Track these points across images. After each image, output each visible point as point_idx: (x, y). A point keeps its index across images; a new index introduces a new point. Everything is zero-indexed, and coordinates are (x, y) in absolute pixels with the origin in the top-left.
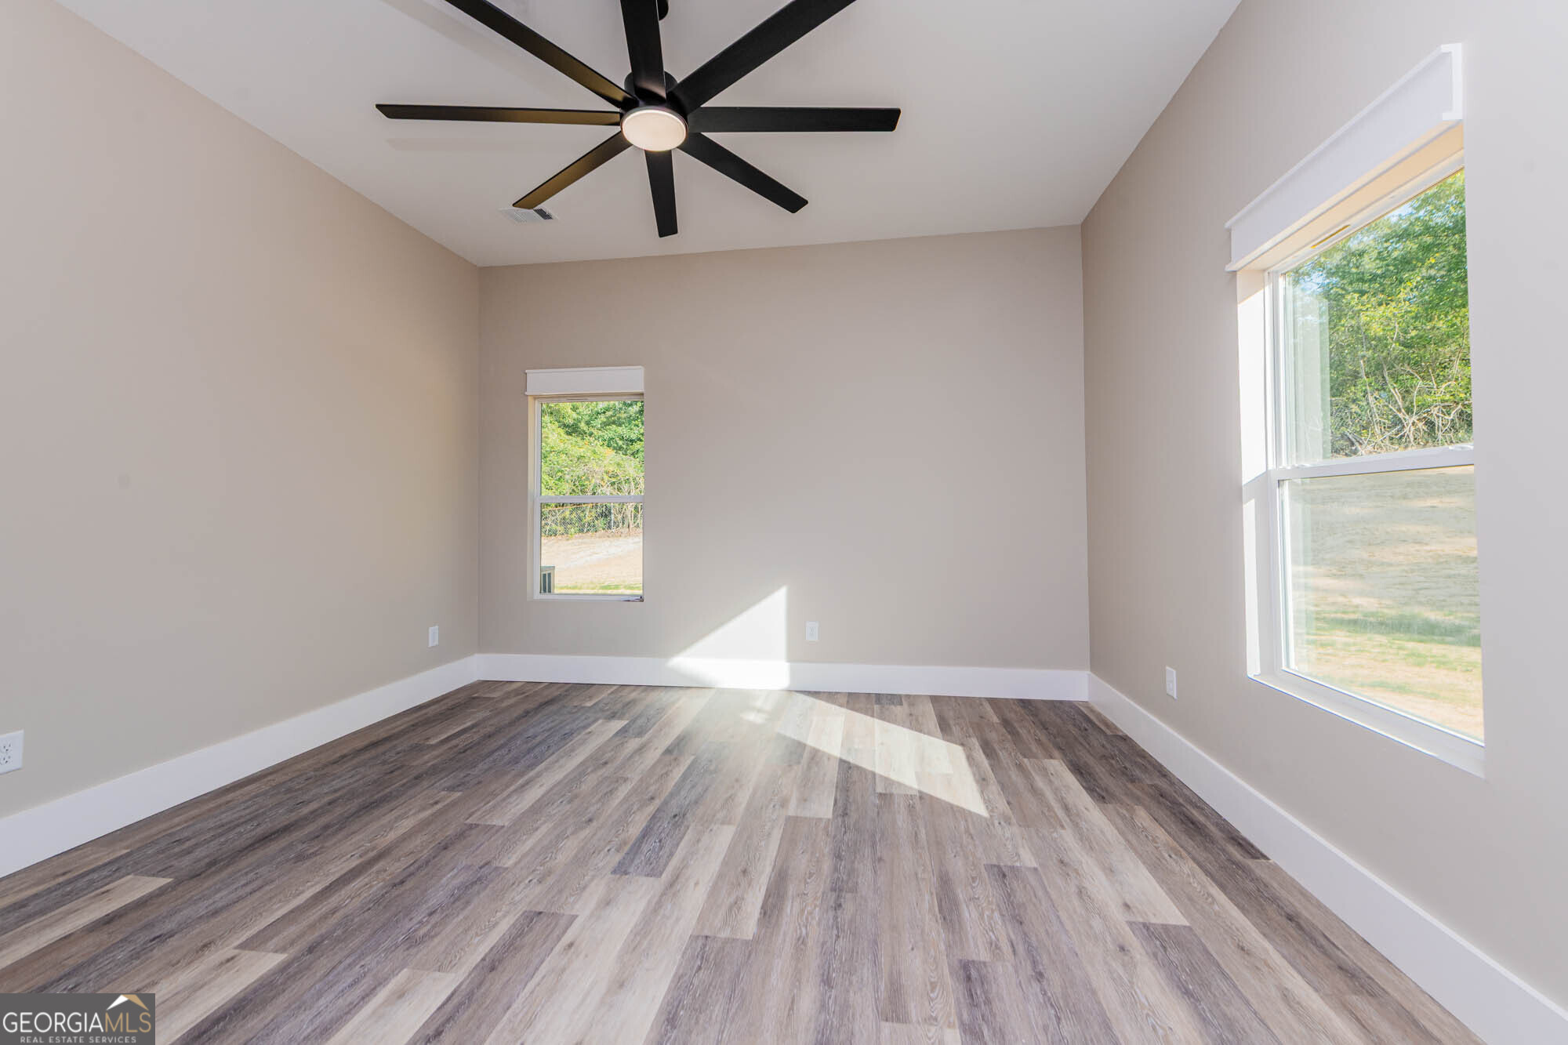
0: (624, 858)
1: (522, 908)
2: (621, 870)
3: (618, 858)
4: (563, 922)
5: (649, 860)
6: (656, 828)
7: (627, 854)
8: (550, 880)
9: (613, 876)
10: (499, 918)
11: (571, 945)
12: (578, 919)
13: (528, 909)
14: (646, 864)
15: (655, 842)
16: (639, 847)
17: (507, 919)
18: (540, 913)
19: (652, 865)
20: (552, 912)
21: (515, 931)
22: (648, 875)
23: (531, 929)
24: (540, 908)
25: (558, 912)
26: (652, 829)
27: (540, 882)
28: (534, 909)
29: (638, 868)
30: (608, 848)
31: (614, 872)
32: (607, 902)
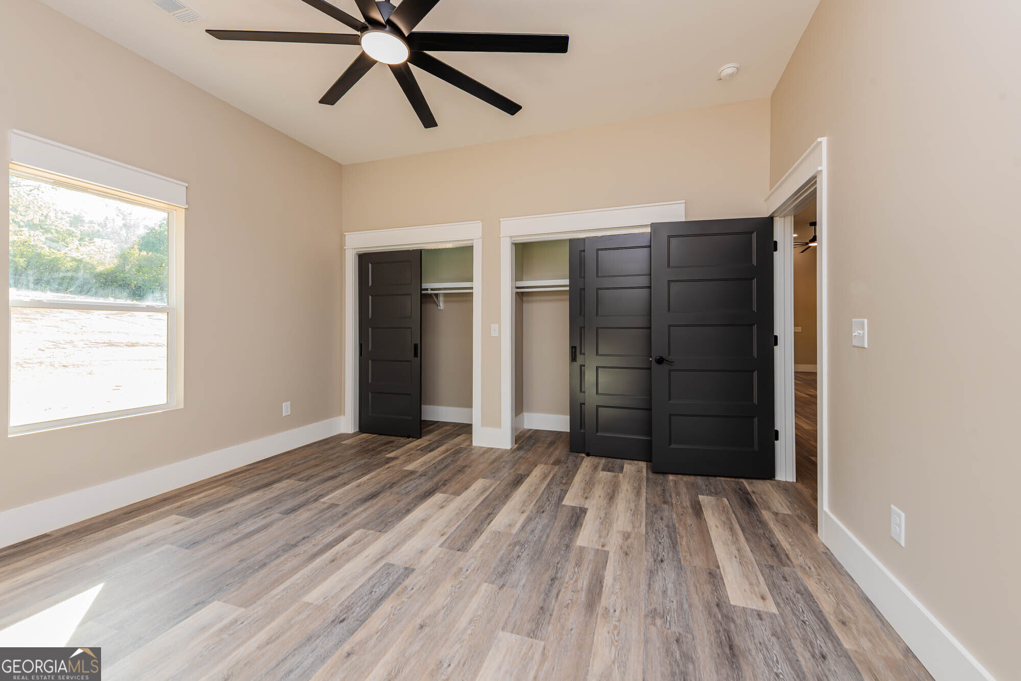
0: (404, 580)
1: (469, 554)
2: (408, 571)
3: (407, 582)
4: (447, 544)
5: (387, 576)
6: (368, 608)
7: (400, 584)
8: (454, 569)
9: (415, 568)
10: (480, 550)
11: (442, 535)
12: (438, 545)
13: (465, 553)
14: (390, 574)
15: (375, 592)
16: (389, 589)
17: (476, 549)
18: (459, 550)
19: (387, 572)
20: (452, 551)
21: (470, 543)
22: (393, 565)
23: (462, 543)
24: (459, 553)
25: (449, 550)
26: (371, 607)
27: (461, 569)
28: (462, 552)
29: (397, 571)
30: (413, 591)
31: (413, 570)
32: (422, 552)
